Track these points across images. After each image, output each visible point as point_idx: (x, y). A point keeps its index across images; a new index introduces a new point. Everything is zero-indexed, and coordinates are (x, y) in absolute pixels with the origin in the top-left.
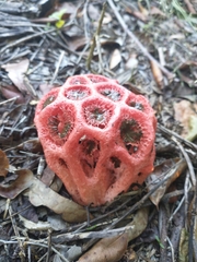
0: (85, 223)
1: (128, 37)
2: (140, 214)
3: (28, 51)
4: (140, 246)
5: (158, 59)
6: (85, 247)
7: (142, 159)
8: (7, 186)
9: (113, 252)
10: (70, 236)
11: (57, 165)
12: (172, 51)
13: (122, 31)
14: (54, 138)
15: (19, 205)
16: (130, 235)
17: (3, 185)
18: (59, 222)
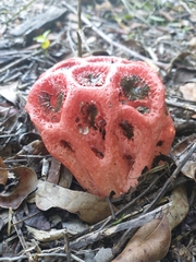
0: (110, 218)
1: (115, 48)
2: (177, 195)
3: (20, 73)
4: (189, 236)
5: (150, 58)
6: (116, 247)
7: (156, 115)
8: (7, 195)
9: (154, 244)
10: (93, 236)
11: (59, 148)
12: (161, 50)
13: (109, 45)
14: (49, 117)
15: (25, 215)
16: (171, 220)
17: (3, 194)
18: (77, 225)
